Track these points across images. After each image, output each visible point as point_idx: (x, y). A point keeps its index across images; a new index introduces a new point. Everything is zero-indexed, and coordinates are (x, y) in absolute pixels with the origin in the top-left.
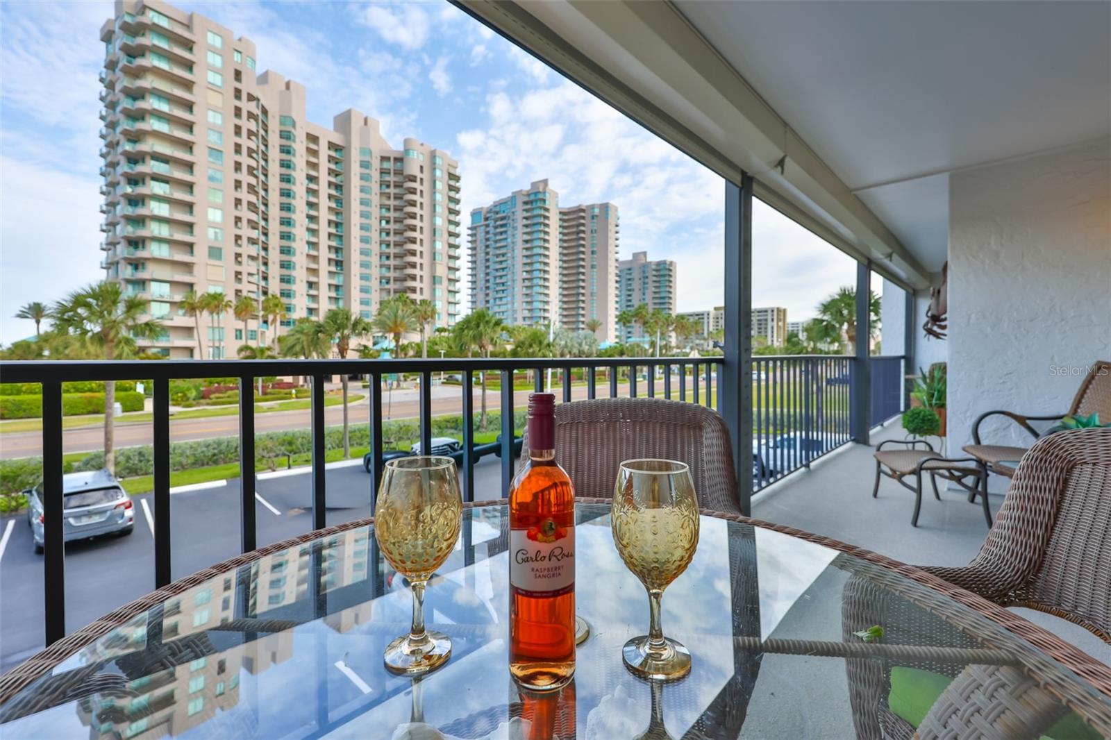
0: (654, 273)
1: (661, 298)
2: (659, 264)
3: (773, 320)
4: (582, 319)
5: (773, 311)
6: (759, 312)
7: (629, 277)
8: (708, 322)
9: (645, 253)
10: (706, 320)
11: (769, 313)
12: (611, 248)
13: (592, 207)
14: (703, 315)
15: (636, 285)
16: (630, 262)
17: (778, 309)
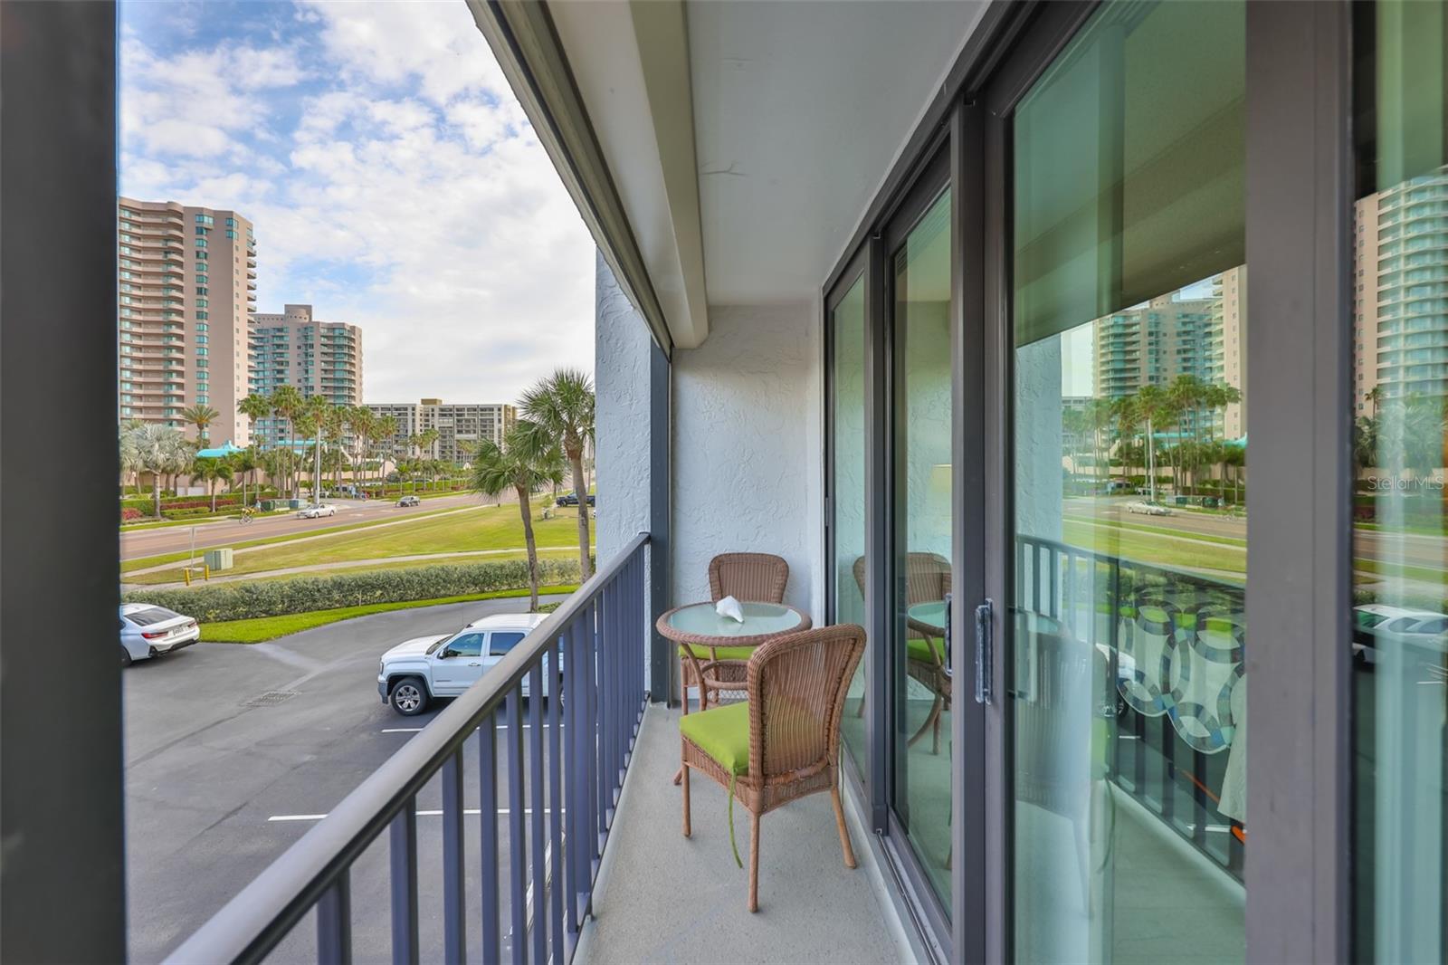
0: (324, 340)
1: (335, 380)
2: (332, 327)
3: (500, 421)
4: (175, 403)
5: (499, 410)
6: (482, 410)
7: (277, 341)
8: (414, 420)
9: (308, 309)
10: (410, 418)
11: (496, 412)
12: (239, 289)
13: (199, 212)
14: (406, 409)
15: (292, 356)
16: (282, 318)
17: (506, 406)
